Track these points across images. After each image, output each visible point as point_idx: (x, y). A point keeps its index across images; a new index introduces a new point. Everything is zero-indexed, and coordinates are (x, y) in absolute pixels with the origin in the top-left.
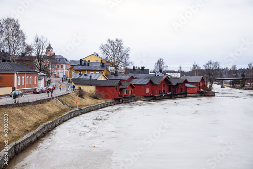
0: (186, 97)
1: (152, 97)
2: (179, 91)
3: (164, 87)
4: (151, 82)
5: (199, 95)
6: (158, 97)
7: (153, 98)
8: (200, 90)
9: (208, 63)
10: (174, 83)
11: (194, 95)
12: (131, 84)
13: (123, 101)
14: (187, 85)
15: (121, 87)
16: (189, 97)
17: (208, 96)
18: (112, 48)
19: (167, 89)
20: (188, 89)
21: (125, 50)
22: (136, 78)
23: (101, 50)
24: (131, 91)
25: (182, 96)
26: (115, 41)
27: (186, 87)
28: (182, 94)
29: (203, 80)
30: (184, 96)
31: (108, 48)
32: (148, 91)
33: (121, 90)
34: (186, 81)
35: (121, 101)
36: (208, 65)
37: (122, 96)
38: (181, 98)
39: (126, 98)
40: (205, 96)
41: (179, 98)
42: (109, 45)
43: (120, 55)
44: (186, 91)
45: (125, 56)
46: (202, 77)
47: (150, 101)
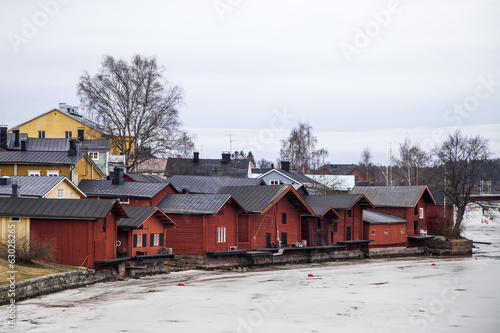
0: (366, 257)
1: (239, 255)
2: (339, 237)
3: (284, 221)
4: (233, 205)
5: (416, 249)
6: (262, 256)
7: (243, 260)
8: (417, 232)
9: (448, 140)
10: (318, 210)
11: (396, 250)
12: (158, 212)
13: (128, 270)
14: (368, 215)
15: (122, 222)
16: (377, 257)
17: (448, 255)
18: (120, 87)
19: (292, 228)
20: (371, 229)
21: (164, 95)
22: (184, 191)
23: (84, 95)
24: (161, 236)
25: (351, 255)
26: (130, 63)
27: (366, 224)
28: (351, 247)
29: (426, 199)
30: (358, 253)
31: (108, 91)
32: (222, 236)
33: (124, 233)
34: (364, 204)
35: (122, 269)
36: (447, 146)
37: (126, 254)
38: (347, 259)
39: (140, 259)
40: (436, 255)
41: (341, 259)
42: (112, 77)
43: (147, 113)
44: (365, 235)
45: (164, 114)
46: (423, 188)
47: (229, 269)
